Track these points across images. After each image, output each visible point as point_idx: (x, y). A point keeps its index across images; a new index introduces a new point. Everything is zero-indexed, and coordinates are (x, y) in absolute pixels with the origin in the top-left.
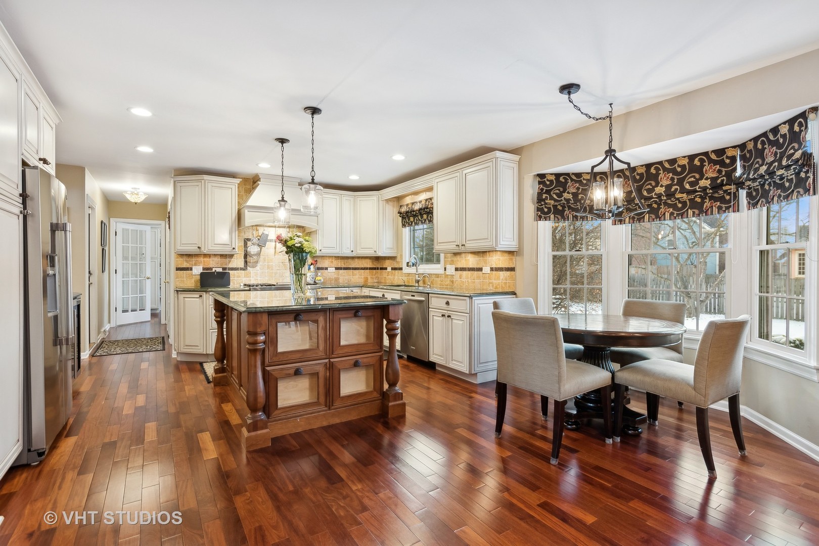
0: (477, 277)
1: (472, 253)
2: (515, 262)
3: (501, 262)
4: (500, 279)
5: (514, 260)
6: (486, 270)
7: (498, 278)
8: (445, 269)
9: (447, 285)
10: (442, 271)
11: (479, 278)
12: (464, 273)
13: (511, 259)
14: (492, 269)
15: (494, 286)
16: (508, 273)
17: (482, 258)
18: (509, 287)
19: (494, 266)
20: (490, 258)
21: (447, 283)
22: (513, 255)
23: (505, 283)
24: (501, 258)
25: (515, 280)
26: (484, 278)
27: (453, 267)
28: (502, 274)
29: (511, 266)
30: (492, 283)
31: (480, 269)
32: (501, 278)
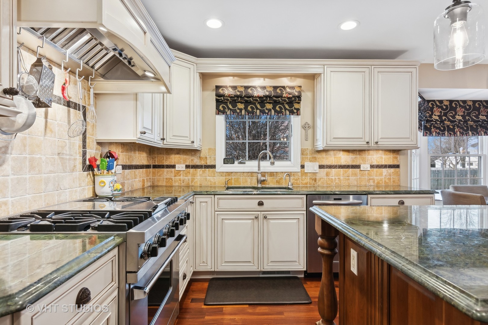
0: (352, 174)
1: (343, 150)
2: (400, 160)
3: (383, 160)
4: (382, 175)
5: (399, 158)
6: (365, 166)
7: (381, 174)
8: (303, 167)
9: (306, 184)
10: (298, 169)
11: (355, 175)
12: (334, 171)
13: (396, 158)
14: (372, 167)
15: (376, 182)
16: (392, 170)
17: (358, 156)
18: (394, 182)
19: (375, 163)
20: (370, 156)
21: (305, 182)
22: (398, 154)
23: (390, 179)
24: (383, 156)
25: (399, 175)
26: (362, 175)
27: (317, 165)
28: (385, 171)
29: (396, 163)
30: (373, 179)
31: (358, 167)
32: (384, 174)
